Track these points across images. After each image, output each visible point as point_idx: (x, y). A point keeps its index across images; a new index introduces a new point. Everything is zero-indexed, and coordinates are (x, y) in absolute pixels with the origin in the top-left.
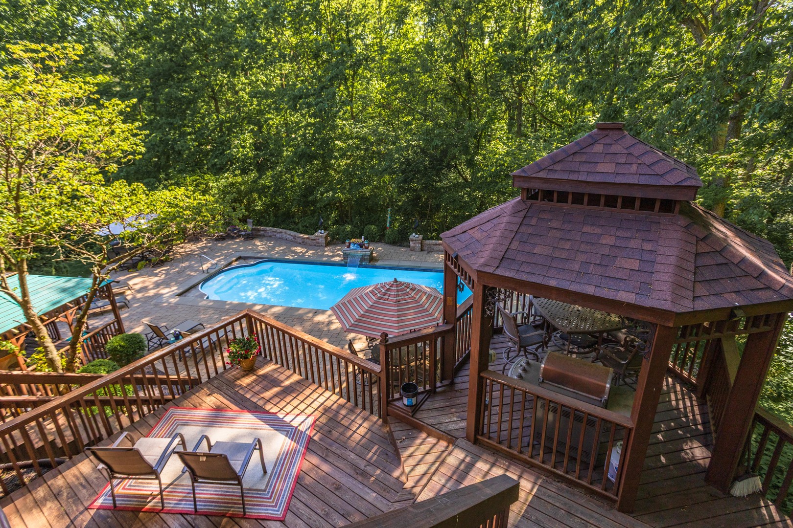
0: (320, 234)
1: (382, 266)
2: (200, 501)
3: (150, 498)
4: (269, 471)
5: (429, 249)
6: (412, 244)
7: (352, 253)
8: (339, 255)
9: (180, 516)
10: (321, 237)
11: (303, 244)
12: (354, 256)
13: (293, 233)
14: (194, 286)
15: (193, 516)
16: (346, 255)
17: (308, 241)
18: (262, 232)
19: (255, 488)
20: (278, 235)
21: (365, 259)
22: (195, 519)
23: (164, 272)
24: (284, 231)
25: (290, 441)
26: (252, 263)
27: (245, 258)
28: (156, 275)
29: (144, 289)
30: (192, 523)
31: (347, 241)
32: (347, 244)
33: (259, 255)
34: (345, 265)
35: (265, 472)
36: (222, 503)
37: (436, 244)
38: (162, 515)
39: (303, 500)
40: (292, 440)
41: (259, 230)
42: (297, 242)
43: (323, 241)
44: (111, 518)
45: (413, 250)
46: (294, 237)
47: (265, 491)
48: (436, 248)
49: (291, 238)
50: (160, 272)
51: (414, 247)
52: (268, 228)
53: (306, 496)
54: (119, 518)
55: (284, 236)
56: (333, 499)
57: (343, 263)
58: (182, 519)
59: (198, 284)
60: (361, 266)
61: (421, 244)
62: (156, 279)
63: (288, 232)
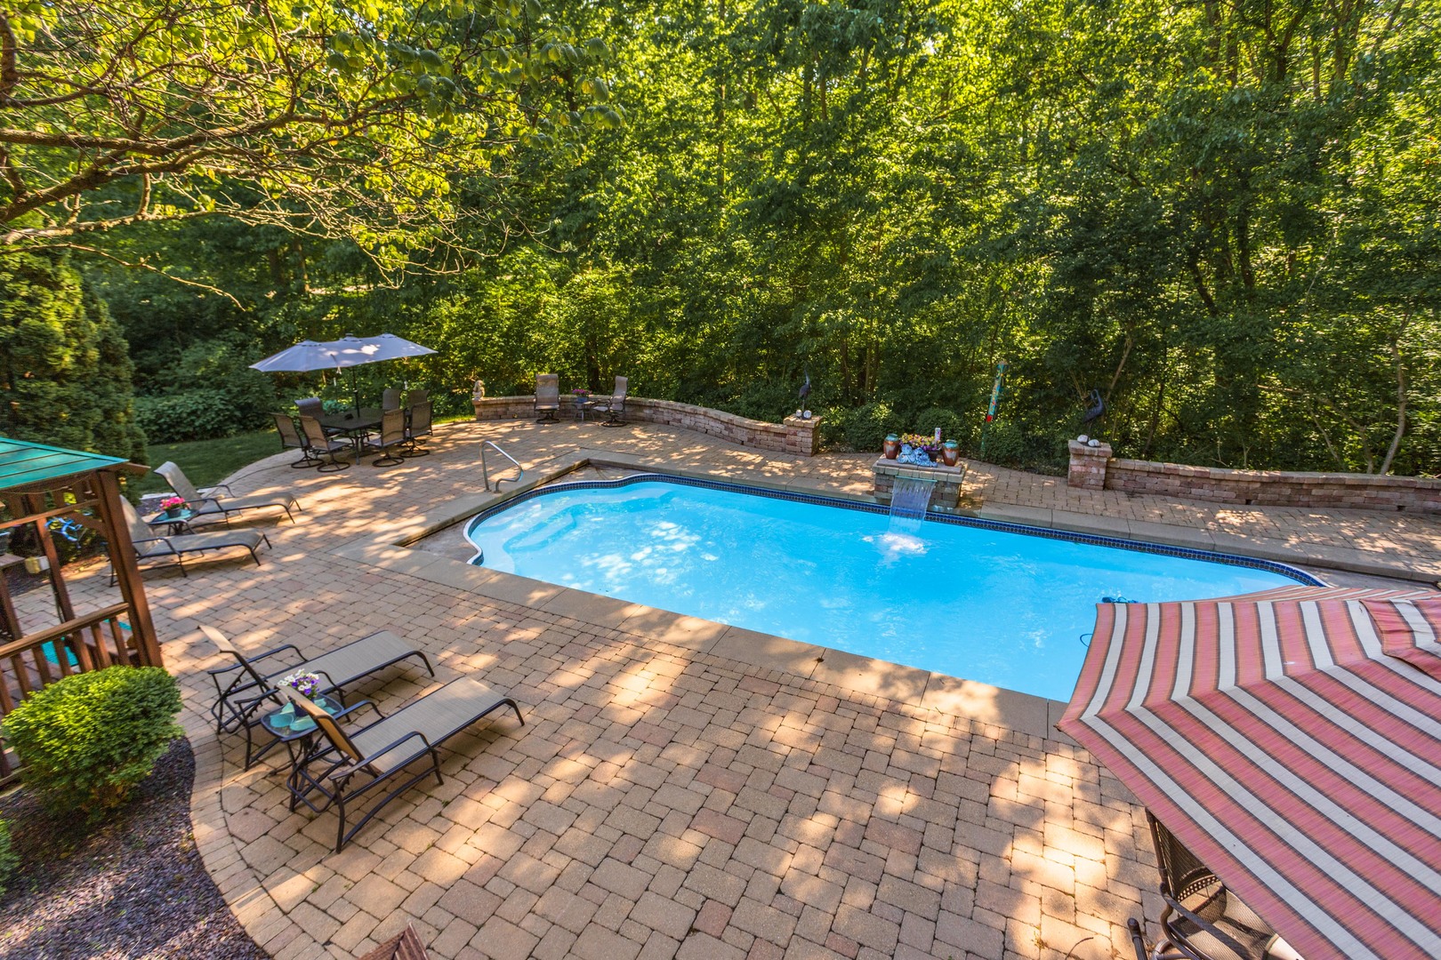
0: (803, 421)
1: (996, 519)
5: (1131, 486)
6: (1075, 465)
7: (906, 473)
8: (862, 479)
10: (804, 428)
11: (752, 444)
12: (909, 482)
13: (726, 416)
14: (454, 524)
16: (883, 479)
17: (764, 436)
18: (647, 411)
20: (687, 421)
21: (942, 496)
23: (400, 479)
24: (702, 409)
26: (620, 478)
27: (600, 466)
28: (380, 484)
29: (340, 515)
31: (890, 439)
32: (889, 448)
33: (640, 462)
34: (883, 507)
37: (1158, 473)
41: (641, 406)
42: (733, 440)
43: (806, 439)
45: (1079, 483)
46: (729, 425)
48: (1152, 483)
49: (718, 427)
50: (391, 478)
51: (1081, 475)
52: (663, 403)
55: (702, 421)
57: (873, 500)
59: (465, 519)
60: (931, 516)
61: (1107, 467)
62: (378, 493)
63: (713, 412)
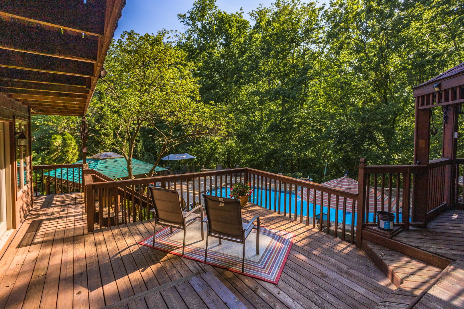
2: (209, 257)
3: (175, 248)
4: (261, 253)
9: (194, 262)
15: (203, 264)
19: (250, 260)
22: (205, 266)
25: (276, 241)
30: (202, 267)
35: (258, 253)
36: (225, 262)
38: (182, 258)
39: (293, 276)
40: (278, 241)
44: (150, 251)
47: (258, 263)
53: (295, 275)
54: (154, 253)
56: (321, 282)
58: (195, 264)
